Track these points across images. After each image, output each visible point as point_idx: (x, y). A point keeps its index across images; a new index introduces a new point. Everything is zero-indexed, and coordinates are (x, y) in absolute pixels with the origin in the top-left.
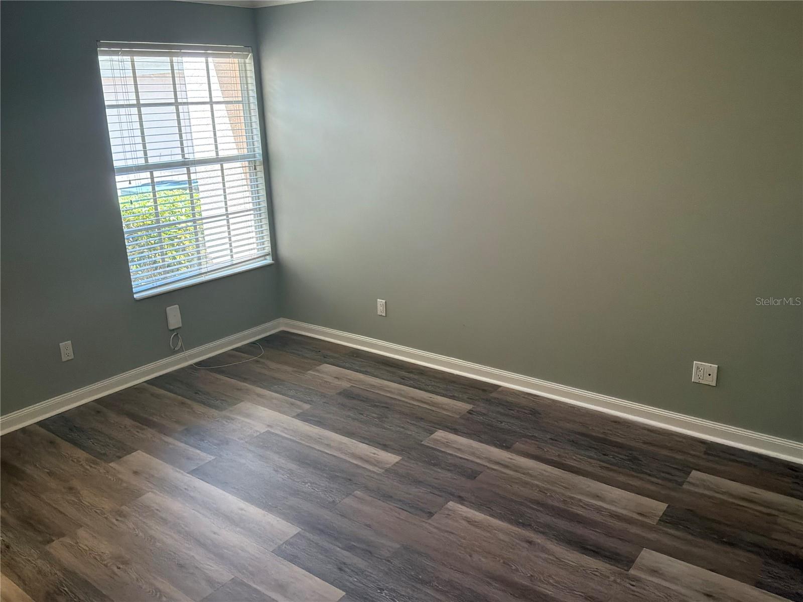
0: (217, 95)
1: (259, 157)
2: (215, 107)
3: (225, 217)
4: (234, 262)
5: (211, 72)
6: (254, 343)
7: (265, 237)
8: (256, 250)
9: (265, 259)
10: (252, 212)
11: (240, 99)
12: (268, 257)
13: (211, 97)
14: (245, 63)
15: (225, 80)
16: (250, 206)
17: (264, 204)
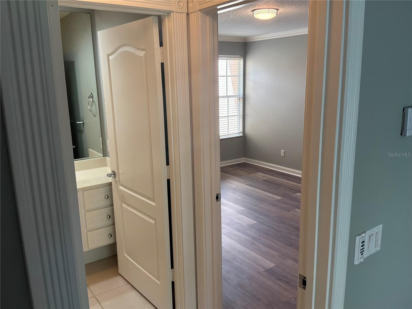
0: (229, 74)
1: (242, 96)
2: (228, 77)
3: (227, 117)
4: (229, 134)
5: (228, 65)
6: (233, 165)
7: (241, 126)
8: (237, 130)
9: (240, 134)
10: (237, 116)
11: (237, 75)
12: (241, 133)
13: (227, 74)
14: (240, 62)
15: (232, 68)
16: (236, 114)
17: (242, 113)
